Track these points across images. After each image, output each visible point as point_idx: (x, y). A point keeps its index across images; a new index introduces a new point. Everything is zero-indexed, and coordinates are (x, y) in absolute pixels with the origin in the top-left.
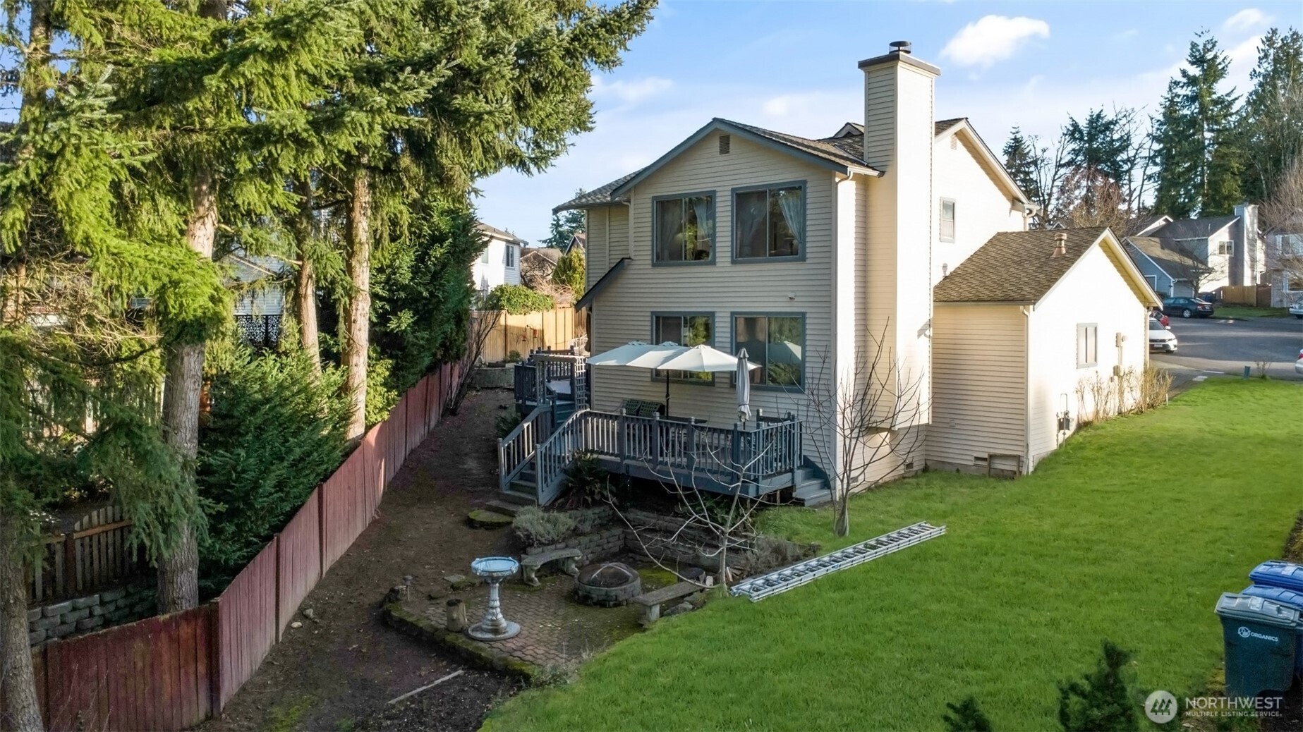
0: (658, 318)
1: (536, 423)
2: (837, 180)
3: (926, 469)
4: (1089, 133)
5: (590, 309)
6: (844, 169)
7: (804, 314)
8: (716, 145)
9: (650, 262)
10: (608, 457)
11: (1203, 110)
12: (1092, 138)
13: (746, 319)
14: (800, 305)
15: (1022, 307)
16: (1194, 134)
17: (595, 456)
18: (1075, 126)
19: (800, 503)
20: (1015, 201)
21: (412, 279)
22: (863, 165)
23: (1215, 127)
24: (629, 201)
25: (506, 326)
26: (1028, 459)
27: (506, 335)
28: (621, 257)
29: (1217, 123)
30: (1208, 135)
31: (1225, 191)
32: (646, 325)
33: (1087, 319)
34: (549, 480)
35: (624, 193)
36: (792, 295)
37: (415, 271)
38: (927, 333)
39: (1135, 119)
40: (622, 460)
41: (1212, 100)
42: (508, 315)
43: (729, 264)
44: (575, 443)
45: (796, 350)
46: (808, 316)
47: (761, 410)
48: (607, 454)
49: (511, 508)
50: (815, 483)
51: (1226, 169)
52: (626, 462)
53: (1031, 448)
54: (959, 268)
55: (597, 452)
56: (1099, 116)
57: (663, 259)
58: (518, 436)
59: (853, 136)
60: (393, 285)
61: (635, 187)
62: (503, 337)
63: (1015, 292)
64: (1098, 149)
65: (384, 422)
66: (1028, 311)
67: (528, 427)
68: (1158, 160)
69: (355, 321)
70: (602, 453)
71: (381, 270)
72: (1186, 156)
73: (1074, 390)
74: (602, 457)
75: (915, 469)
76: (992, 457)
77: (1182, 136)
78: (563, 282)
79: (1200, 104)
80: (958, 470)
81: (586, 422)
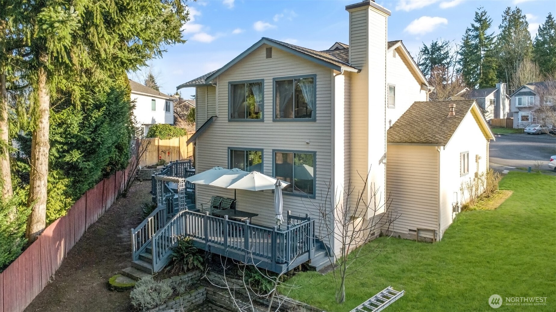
0: (231, 151)
1: (157, 217)
2: (334, 74)
3: (381, 235)
4: (432, 51)
5: (195, 144)
6: (338, 68)
7: (315, 152)
8: (264, 53)
9: (227, 119)
10: (198, 239)
11: (481, 41)
12: (433, 53)
13: (283, 154)
14: (312, 147)
15: (436, 147)
16: (477, 52)
17: (191, 238)
18: (426, 48)
19: (314, 269)
20: (422, 85)
21: (80, 130)
22: (349, 66)
23: (486, 49)
24: (216, 84)
25: (158, 146)
26: (439, 232)
27: (158, 150)
28: (211, 116)
29: (487, 47)
30: (483, 52)
31: (490, 77)
32: (225, 157)
33: (464, 150)
34: (161, 256)
35: (213, 79)
36: (308, 141)
37: (82, 126)
38: (384, 161)
39: (449, 45)
40: (206, 243)
41: (485, 38)
42: (160, 140)
43: (272, 122)
44: (178, 231)
45: (310, 170)
46: (317, 154)
47: (290, 212)
48: (198, 237)
49: (137, 274)
50: (322, 253)
51: (490, 67)
52: (209, 243)
53: (441, 226)
54: (397, 122)
55: (192, 236)
56: (436, 44)
57: (234, 118)
58: (145, 226)
59: (340, 49)
60: (68, 134)
61: (219, 76)
62: (157, 151)
63: (432, 138)
64: (435, 58)
65: (63, 218)
66: (440, 149)
67: (151, 220)
68: (461, 63)
69: (38, 159)
70: (195, 236)
71: (60, 125)
72: (474, 62)
73: (459, 189)
74: (195, 239)
75: (376, 235)
76: (419, 230)
77: (472, 53)
78: (192, 121)
79: (479, 39)
80: (399, 236)
81: (186, 218)
